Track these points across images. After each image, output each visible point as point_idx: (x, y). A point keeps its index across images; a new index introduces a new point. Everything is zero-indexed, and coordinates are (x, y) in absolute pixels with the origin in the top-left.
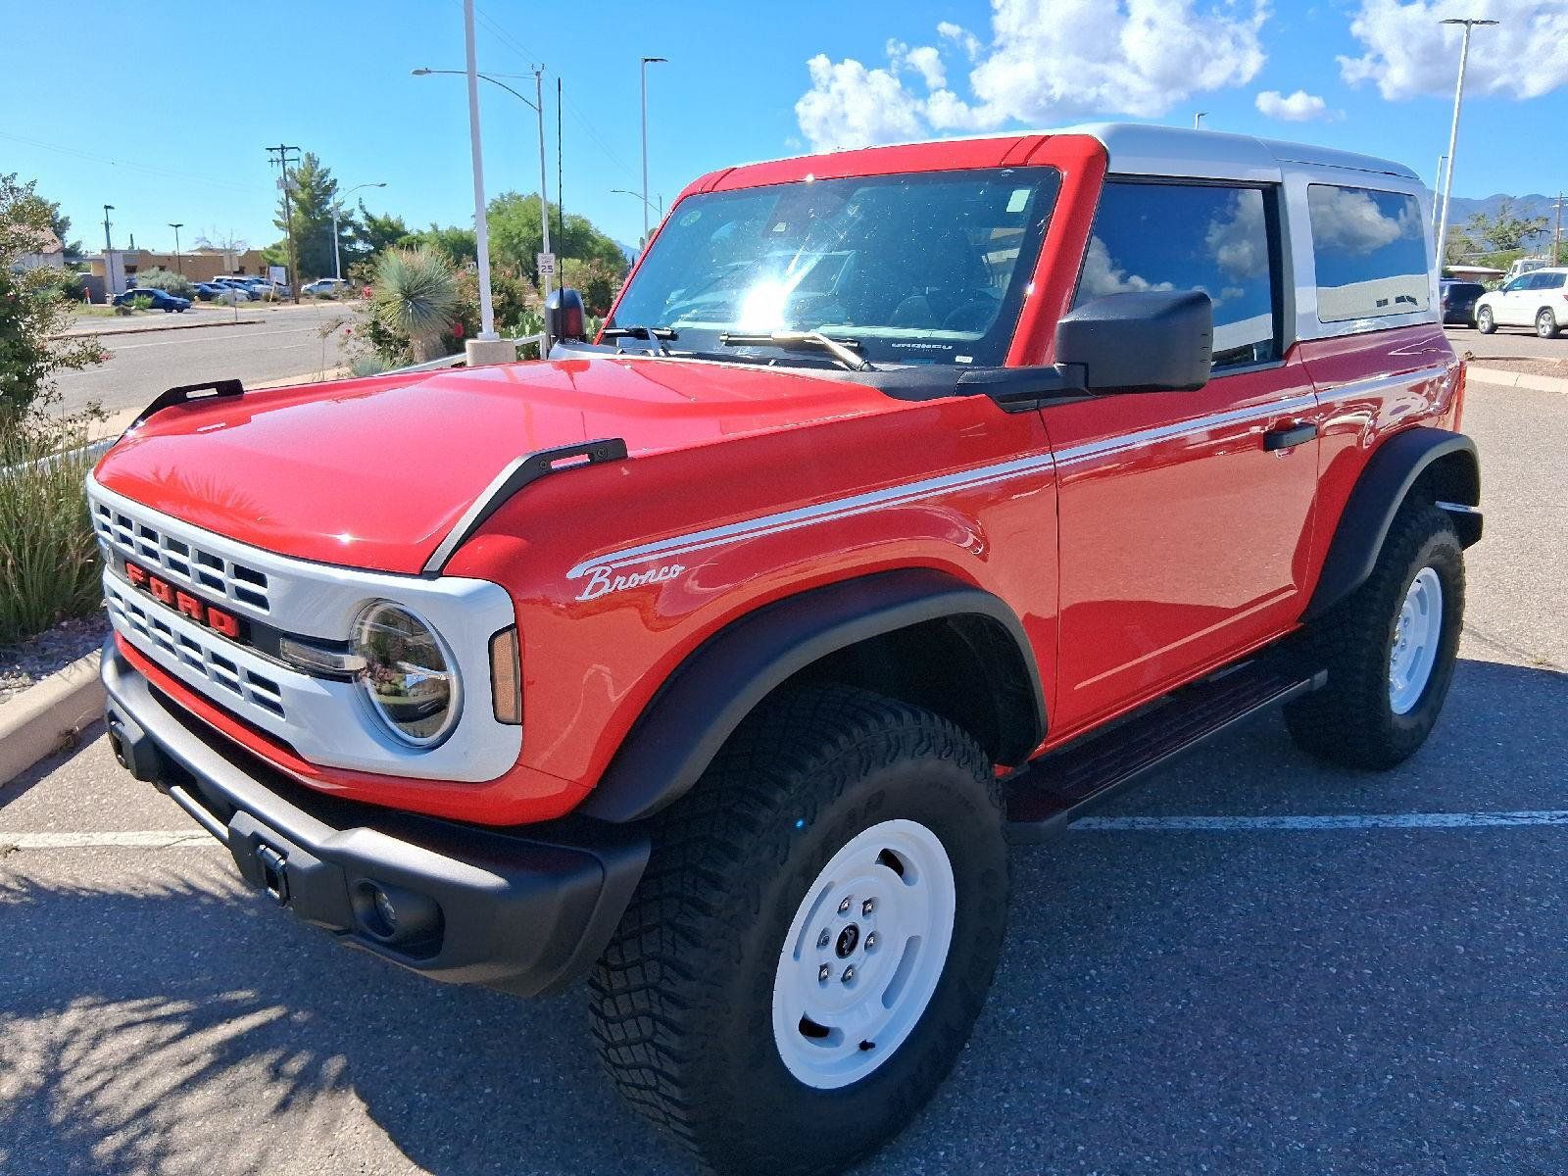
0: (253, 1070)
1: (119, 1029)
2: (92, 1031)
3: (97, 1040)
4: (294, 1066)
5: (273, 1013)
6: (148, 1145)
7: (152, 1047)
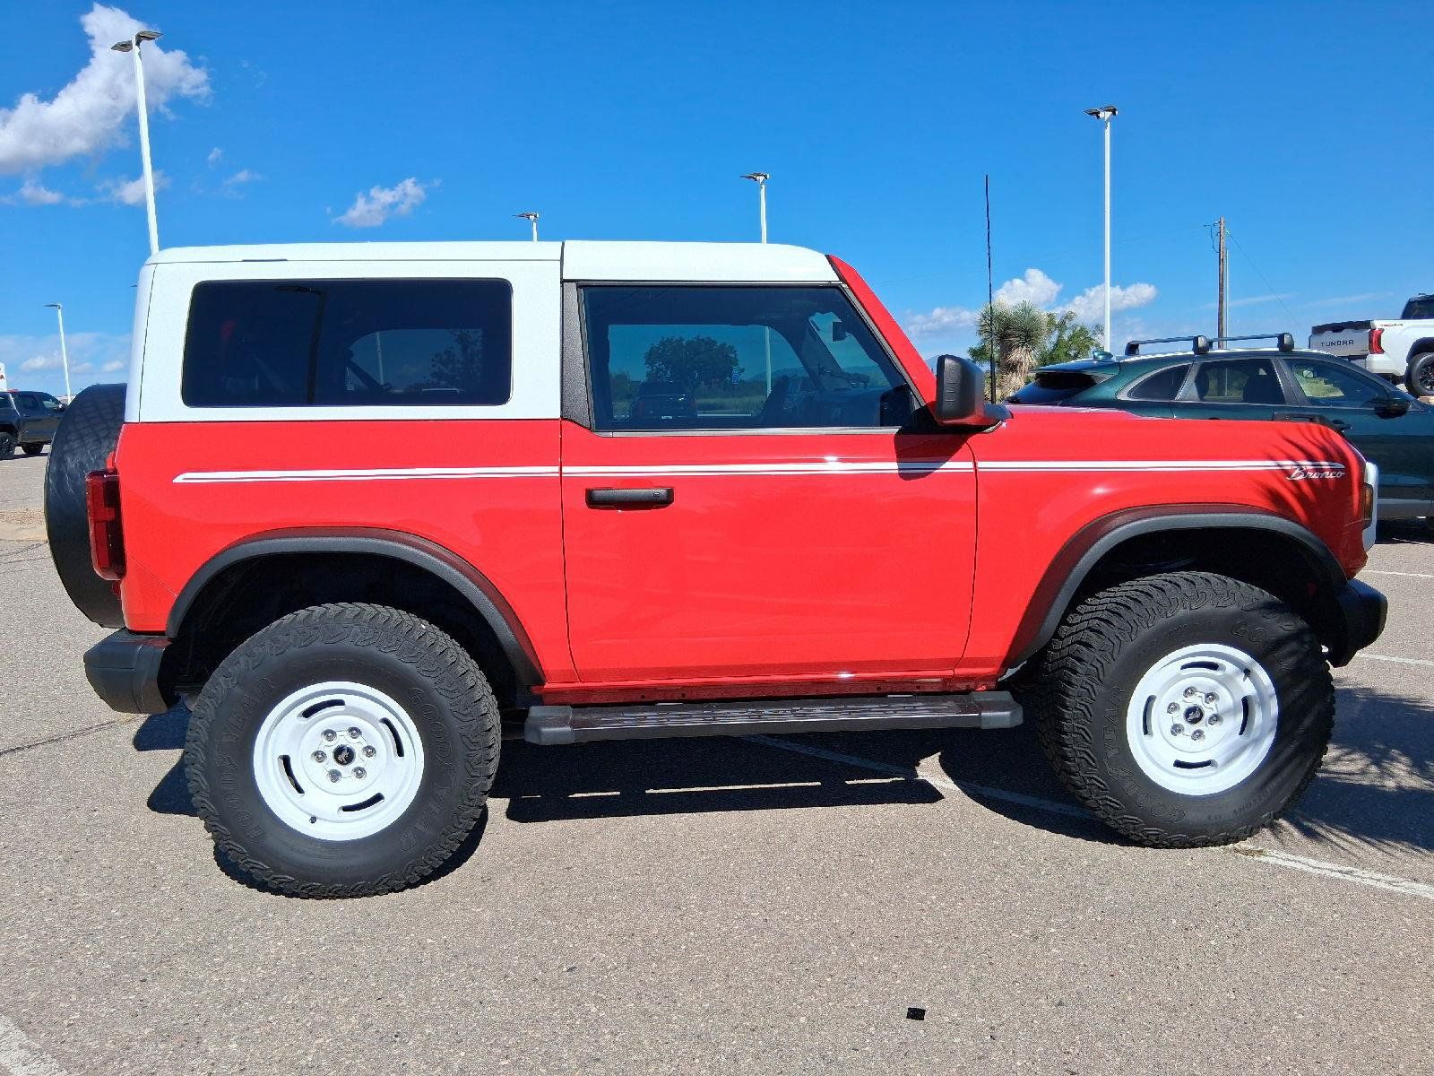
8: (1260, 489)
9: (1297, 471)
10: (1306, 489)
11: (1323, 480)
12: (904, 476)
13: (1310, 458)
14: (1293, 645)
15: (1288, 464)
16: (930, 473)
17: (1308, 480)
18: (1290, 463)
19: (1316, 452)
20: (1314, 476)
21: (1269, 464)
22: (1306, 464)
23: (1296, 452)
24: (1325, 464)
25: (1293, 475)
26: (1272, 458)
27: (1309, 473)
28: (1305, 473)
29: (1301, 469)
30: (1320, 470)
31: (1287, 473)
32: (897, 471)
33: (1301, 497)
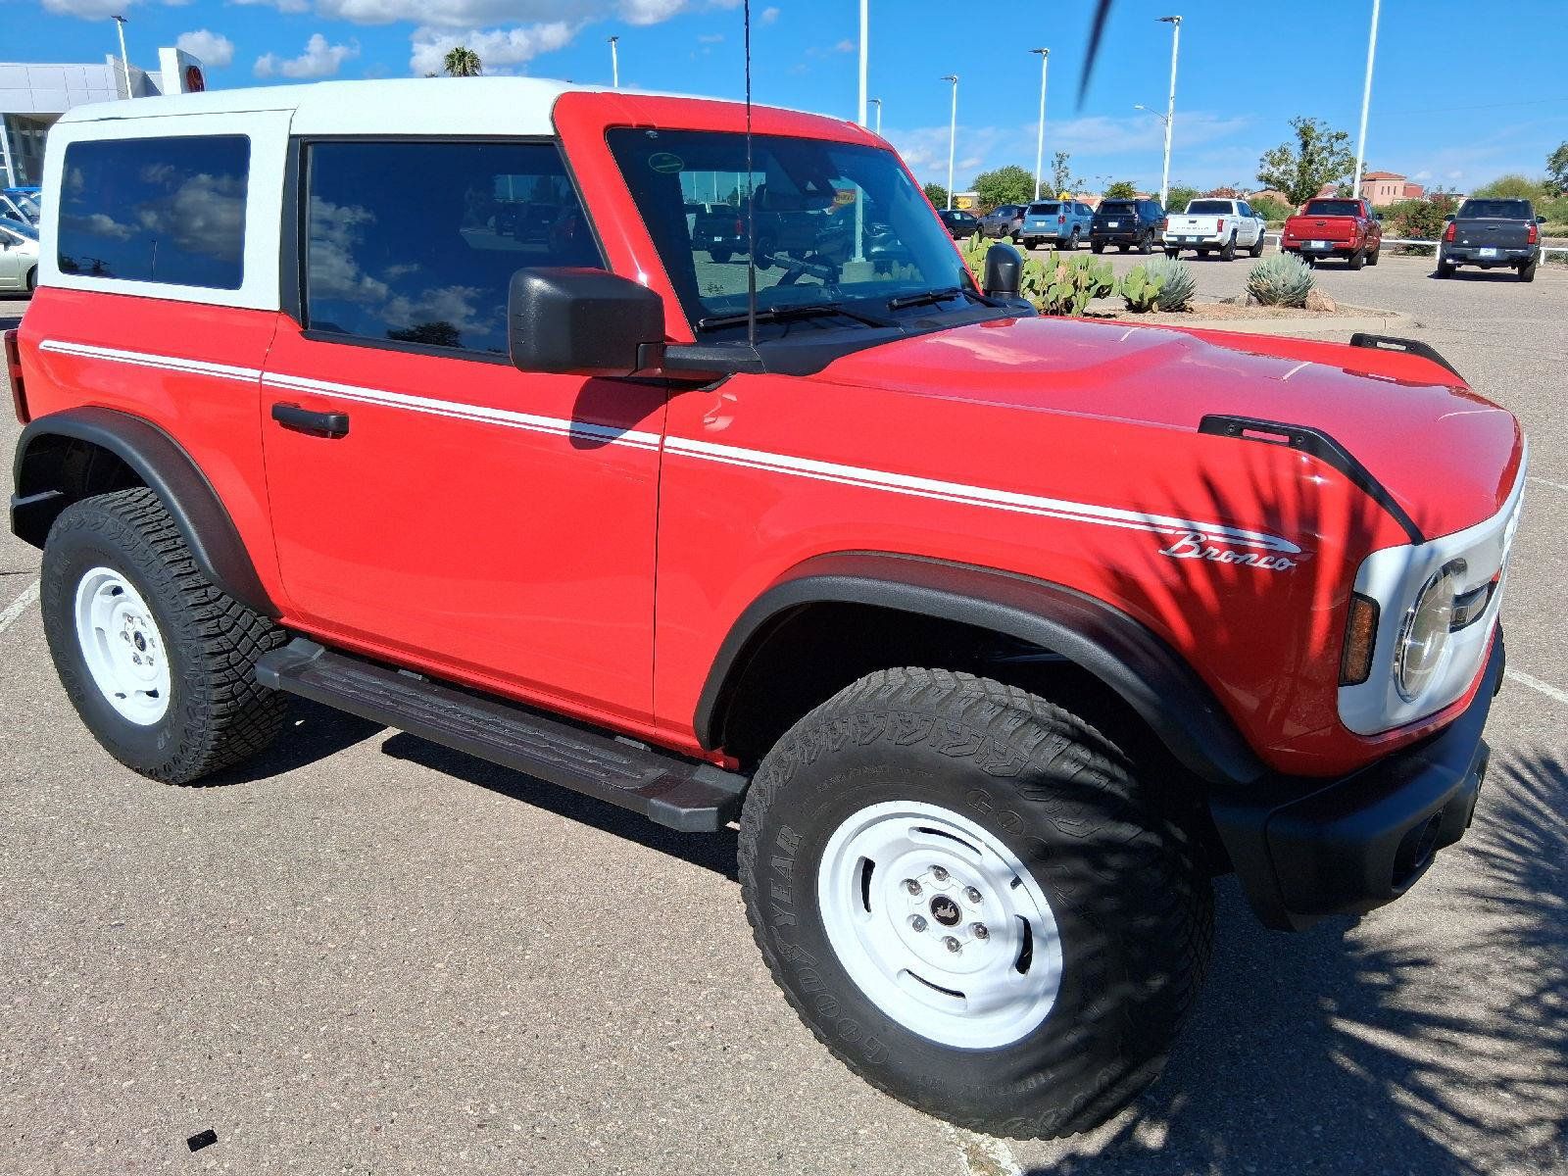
0: (1408, 999)
1: (1474, 1122)
2: (1497, 1143)
3: (1506, 1130)
4: (1379, 979)
5: (1343, 1025)
6: (1527, 1012)
7: (1456, 1079)
8: (1097, 563)
9: (1186, 542)
10: (1199, 581)
11: (1244, 571)
12: (577, 441)
13: (1226, 517)
14: (1080, 865)
15: (1169, 523)
16: (605, 444)
17: (1209, 566)
18: (1177, 522)
19: (1247, 508)
20: (1224, 558)
21: (1129, 518)
22: (1212, 530)
23: (1200, 500)
24: (1254, 538)
25: (1176, 547)
26: (1140, 508)
27: (1211, 549)
28: (1203, 547)
29: (1196, 538)
30: (1240, 549)
31: (1163, 541)
32: (568, 434)
33: (1184, 596)
